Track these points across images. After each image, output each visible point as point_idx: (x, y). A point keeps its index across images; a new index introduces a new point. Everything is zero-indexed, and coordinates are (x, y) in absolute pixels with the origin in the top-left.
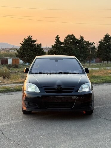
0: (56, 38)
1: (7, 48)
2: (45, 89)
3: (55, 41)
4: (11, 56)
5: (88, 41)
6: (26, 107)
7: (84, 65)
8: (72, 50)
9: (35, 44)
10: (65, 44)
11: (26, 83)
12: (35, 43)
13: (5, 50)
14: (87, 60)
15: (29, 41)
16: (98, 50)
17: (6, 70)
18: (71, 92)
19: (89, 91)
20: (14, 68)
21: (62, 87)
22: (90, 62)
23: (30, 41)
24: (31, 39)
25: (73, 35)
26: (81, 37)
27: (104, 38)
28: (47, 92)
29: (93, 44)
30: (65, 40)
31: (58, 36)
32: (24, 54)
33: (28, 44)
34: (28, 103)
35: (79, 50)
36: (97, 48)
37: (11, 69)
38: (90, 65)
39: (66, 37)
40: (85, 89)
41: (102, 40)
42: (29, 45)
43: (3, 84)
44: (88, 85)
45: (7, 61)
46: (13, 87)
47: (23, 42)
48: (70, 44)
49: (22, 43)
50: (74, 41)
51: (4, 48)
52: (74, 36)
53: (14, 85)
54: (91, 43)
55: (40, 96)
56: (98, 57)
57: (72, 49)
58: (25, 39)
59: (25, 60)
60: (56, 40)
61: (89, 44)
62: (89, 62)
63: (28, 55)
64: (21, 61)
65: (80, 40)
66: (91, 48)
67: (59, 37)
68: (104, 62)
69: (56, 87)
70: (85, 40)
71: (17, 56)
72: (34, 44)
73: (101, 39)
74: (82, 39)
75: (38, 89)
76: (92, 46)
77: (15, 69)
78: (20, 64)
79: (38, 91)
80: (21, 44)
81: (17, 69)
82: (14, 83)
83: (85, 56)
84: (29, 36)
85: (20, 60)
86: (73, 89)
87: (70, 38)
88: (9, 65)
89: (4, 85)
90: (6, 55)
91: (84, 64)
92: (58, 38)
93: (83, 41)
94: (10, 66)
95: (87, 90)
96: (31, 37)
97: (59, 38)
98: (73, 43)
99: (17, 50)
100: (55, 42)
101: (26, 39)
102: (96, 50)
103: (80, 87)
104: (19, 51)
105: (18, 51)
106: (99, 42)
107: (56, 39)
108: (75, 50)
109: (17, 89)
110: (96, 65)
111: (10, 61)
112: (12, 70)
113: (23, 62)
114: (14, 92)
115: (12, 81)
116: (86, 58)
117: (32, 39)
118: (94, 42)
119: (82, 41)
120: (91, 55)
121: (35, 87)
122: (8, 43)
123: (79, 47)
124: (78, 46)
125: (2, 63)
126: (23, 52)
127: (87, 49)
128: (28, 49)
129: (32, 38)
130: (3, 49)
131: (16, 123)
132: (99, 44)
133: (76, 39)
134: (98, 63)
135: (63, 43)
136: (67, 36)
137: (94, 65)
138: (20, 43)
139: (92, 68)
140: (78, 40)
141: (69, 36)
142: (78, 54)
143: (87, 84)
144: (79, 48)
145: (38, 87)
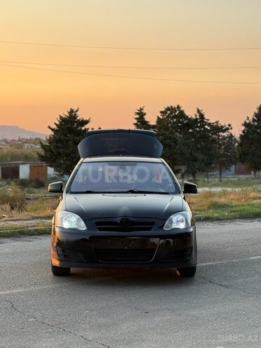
0: (138, 114)
1: (17, 139)
2: (97, 224)
3: (136, 121)
4: (26, 159)
5: (217, 122)
6: (60, 260)
7: (206, 180)
8: (177, 145)
9: (85, 129)
10: (160, 129)
11: (60, 212)
12: (86, 126)
13: (12, 143)
14: (213, 169)
15: (71, 122)
16: (240, 145)
17: (15, 192)
18: (150, 229)
19: (186, 228)
20: (35, 187)
21: (132, 219)
22: (221, 172)
23: (73, 123)
24: (75, 117)
25: (178, 107)
26: (198, 111)
27: (256, 115)
28: (100, 229)
29: (227, 129)
30: (159, 120)
31: (141, 109)
32: (60, 153)
33: (68, 128)
34: (64, 251)
35: (193, 144)
36: (238, 139)
37: (26, 189)
38: (221, 181)
39: (162, 112)
40: (178, 223)
41: (251, 119)
42: (70, 130)
43: (10, 220)
44: (185, 216)
45: (15, 172)
46: (32, 227)
47: (55, 124)
48: (171, 128)
49: (54, 127)
50: (182, 123)
51: (10, 138)
52: (182, 109)
53: (34, 222)
54: (222, 127)
55: (87, 237)
56: (242, 160)
57: (176, 142)
58: (61, 117)
59: (60, 167)
60: (136, 119)
61: (217, 129)
62: (218, 172)
63: (68, 155)
64: (51, 171)
65: (196, 119)
66: (224, 138)
67: (144, 111)
68: (255, 173)
69: (118, 220)
70: (208, 120)
71: (42, 158)
72: (83, 128)
73: (248, 118)
74: (202, 116)
75: (82, 223)
76: (225, 134)
77: (36, 190)
78: (48, 177)
79: (82, 226)
80: (52, 130)
81: (40, 190)
82: (33, 218)
83: (207, 160)
84: (72, 111)
85: (49, 168)
86: (153, 224)
87: (171, 113)
88: (23, 180)
89: (11, 222)
90: (14, 157)
91: (207, 177)
92: (141, 114)
93: (202, 121)
94: (23, 184)
95: (182, 226)
96: (76, 111)
97: (145, 114)
98: (180, 127)
99: (41, 143)
100: (135, 124)
101: (64, 116)
102: (237, 144)
103: (166, 219)
104: (47, 146)
105: (43, 147)
106: (244, 125)
107: (137, 116)
108: (183, 144)
109: (41, 230)
110: (234, 181)
111: (24, 171)
112: (29, 192)
113: (57, 173)
114: (33, 237)
115: (30, 214)
116: (211, 163)
117: (78, 118)
118: (230, 125)
119: (200, 122)
120: (224, 155)
121: (78, 220)
122: (20, 127)
123: (194, 137)
124: (192, 133)
125: (5, 176)
126: (57, 148)
127: (214, 140)
128: (69, 141)
129: (78, 114)
130: (6, 142)
131: (39, 290)
132: (243, 128)
133: (186, 118)
134: (241, 176)
135: (153, 127)
136: (163, 110)
137: (231, 181)
138: (49, 127)
139: (224, 188)
140: (190, 120)
141: (168, 109)
142: (191, 153)
143: (181, 214)
144: (193, 140)
145: (84, 220)
